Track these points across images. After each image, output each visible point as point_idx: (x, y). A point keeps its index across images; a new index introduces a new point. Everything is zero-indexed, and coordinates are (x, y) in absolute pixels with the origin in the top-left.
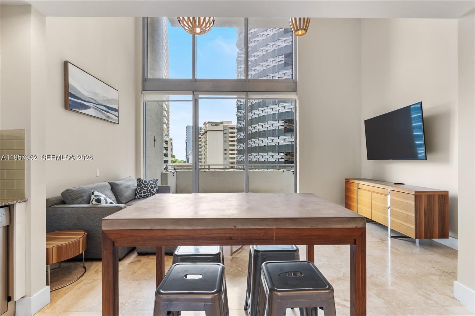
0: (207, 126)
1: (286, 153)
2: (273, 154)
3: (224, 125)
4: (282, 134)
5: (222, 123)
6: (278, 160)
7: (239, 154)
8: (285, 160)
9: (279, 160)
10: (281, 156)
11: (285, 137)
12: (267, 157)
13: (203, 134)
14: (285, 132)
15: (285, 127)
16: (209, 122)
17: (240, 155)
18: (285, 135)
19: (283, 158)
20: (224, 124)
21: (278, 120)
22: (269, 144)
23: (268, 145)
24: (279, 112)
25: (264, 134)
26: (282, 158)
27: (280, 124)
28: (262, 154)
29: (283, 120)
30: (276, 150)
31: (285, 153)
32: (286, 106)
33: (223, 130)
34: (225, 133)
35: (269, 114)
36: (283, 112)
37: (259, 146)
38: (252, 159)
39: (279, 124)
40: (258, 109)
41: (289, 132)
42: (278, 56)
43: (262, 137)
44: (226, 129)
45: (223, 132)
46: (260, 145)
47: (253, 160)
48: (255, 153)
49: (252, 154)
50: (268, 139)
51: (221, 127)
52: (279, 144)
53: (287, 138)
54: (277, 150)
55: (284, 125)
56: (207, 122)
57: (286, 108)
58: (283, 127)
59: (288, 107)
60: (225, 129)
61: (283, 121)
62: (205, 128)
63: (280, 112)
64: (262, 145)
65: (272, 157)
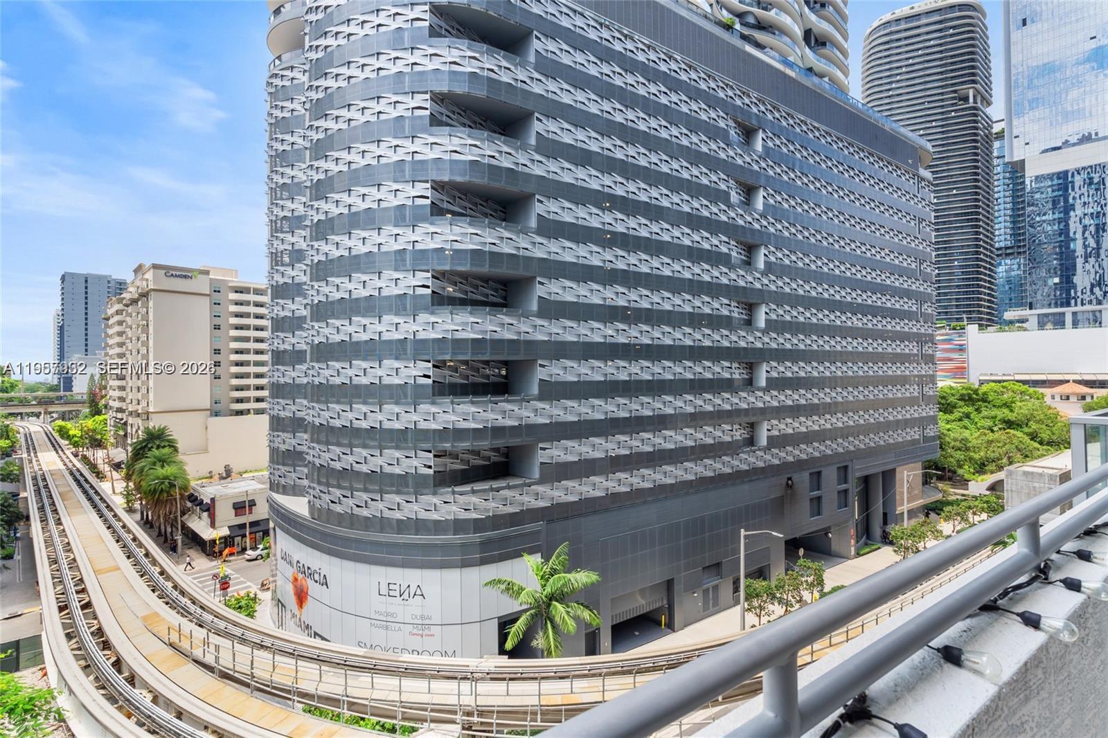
0: (149, 275)
1: (437, 361)
2: (396, 364)
3: (211, 279)
4: (426, 309)
5: (207, 273)
6: (415, 382)
7: (277, 365)
8: (434, 382)
9: (417, 382)
10: (421, 369)
11: (433, 319)
12: (380, 372)
13: (134, 302)
14: (433, 305)
15: (433, 292)
16: (155, 267)
17: (279, 367)
18: (432, 313)
19: (429, 377)
20: (210, 277)
21: (414, 271)
22: (386, 336)
23: (383, 338)
24: (416, 248)
25: (370, 306)
26: (425, 376)
27: (418, 280)
28: (364, 364)
29: (428, 271)
30: (406, 354)
31: (434, 361)
32: (436, 233)
33: (208, 293)
34: (215, 304)
35: (384, 249)
36: (428, 250)
37: (354, 340)
38: (328, 380)
39: (416, 280)
40: (350, 233)
41: (444, 305)
42: (413, 93)
43: (364, 316)
44: (217, 289)
45: (208, 298)
46: (356, 338)
47: (330, 383)
48: (337, 360)
49: (327, 365)
50: (382, 322)
51: (202, 285)
52: (417, 337)
53: (440, 321)
54: (409, 351)
55: (430, 284)
56: (148, 264)
57: (435, 240)
58: (429, 291)
59: (443, 238)
60: (215, 291)
61: (429, 275)
62: (138, 283)
63: (419, 247)
64: (364, 337)
65: (395, 374)
